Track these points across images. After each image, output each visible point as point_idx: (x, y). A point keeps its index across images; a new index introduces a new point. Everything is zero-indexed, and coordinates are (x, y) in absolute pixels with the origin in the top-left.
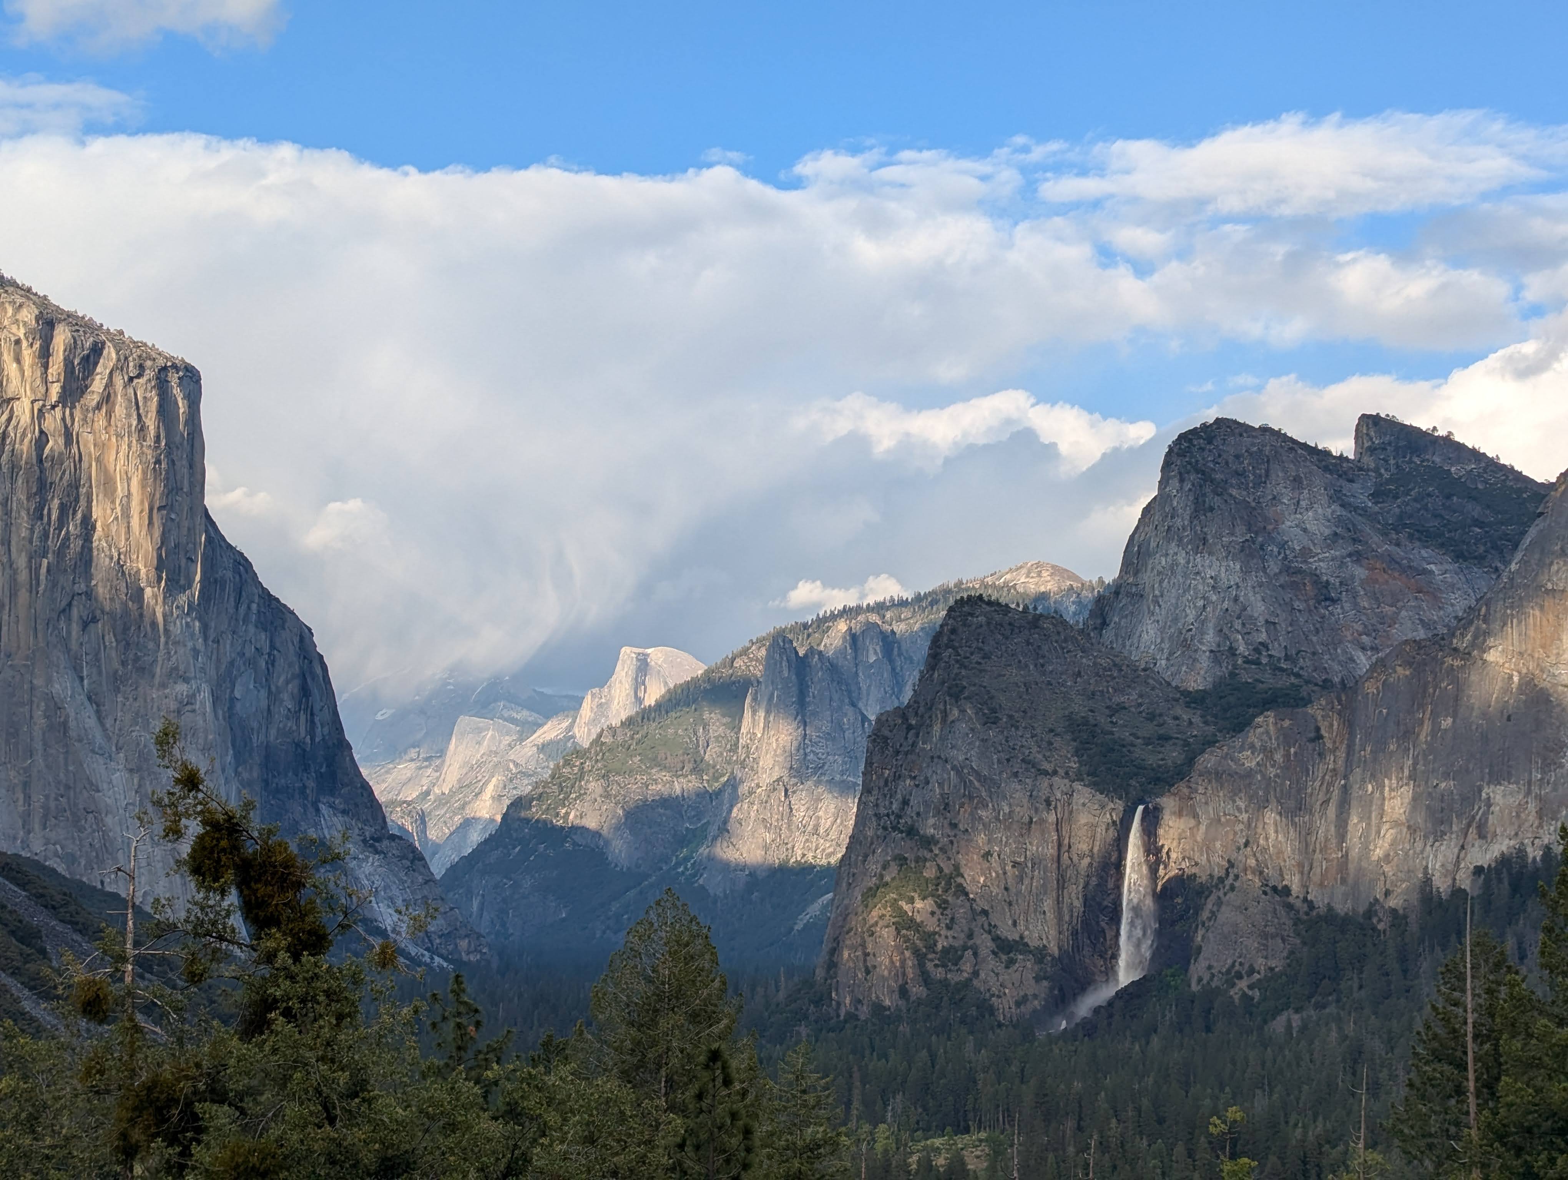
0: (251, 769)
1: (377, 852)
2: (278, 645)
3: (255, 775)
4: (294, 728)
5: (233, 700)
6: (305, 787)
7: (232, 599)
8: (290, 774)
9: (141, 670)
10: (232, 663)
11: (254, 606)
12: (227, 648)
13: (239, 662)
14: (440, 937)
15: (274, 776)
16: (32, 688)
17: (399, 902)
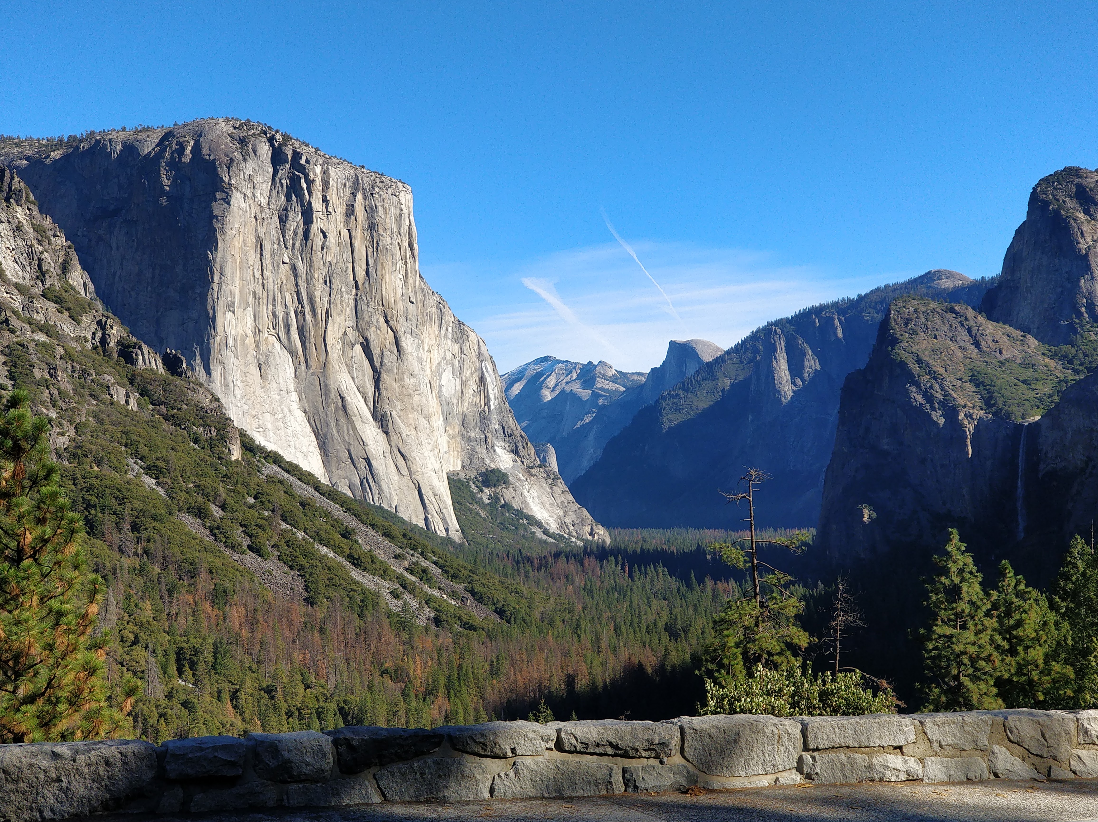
0: (454, 427)
1: (532, 475)
2: (465, 352)
3: (457, 431)
4: (478, 401)
5: (441, 386)
6: (486, 437)
7: (437, 325)
8: (477, 430)
9: (388, 371)
10: (439, 364)
11: (450, 329)
12: (436, 356)
13: (443, 363)
14: (573, 526)
15: (468, 432)
16: (326, 385)
17: (548, 506)
